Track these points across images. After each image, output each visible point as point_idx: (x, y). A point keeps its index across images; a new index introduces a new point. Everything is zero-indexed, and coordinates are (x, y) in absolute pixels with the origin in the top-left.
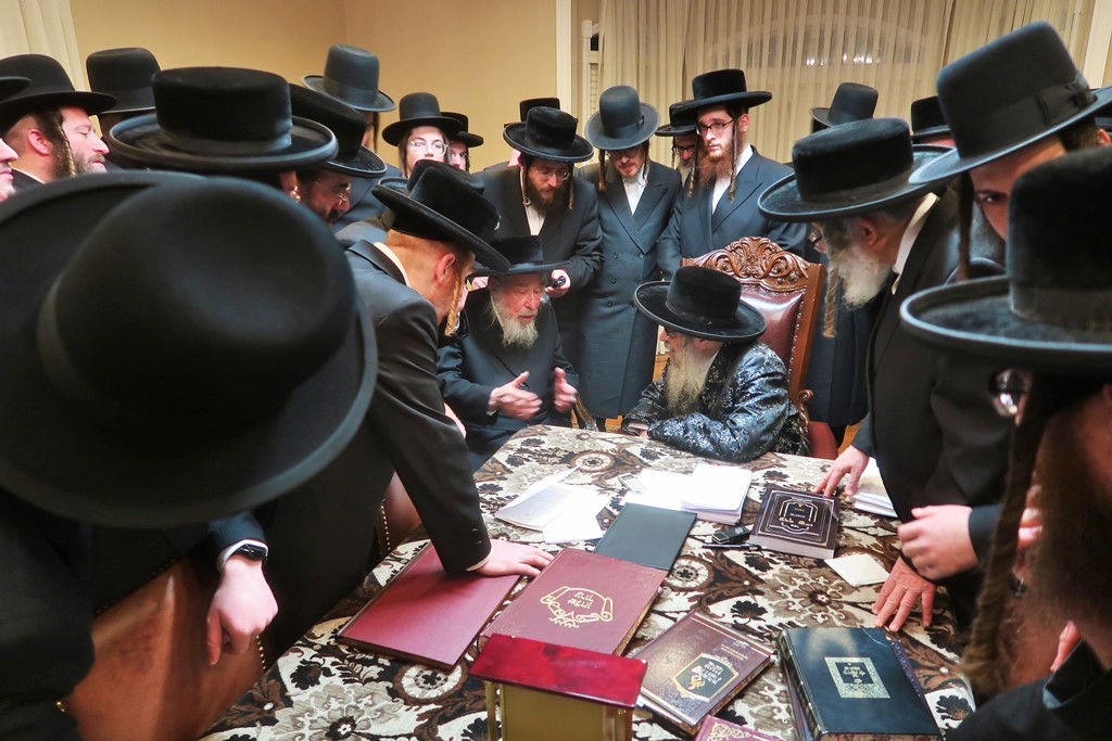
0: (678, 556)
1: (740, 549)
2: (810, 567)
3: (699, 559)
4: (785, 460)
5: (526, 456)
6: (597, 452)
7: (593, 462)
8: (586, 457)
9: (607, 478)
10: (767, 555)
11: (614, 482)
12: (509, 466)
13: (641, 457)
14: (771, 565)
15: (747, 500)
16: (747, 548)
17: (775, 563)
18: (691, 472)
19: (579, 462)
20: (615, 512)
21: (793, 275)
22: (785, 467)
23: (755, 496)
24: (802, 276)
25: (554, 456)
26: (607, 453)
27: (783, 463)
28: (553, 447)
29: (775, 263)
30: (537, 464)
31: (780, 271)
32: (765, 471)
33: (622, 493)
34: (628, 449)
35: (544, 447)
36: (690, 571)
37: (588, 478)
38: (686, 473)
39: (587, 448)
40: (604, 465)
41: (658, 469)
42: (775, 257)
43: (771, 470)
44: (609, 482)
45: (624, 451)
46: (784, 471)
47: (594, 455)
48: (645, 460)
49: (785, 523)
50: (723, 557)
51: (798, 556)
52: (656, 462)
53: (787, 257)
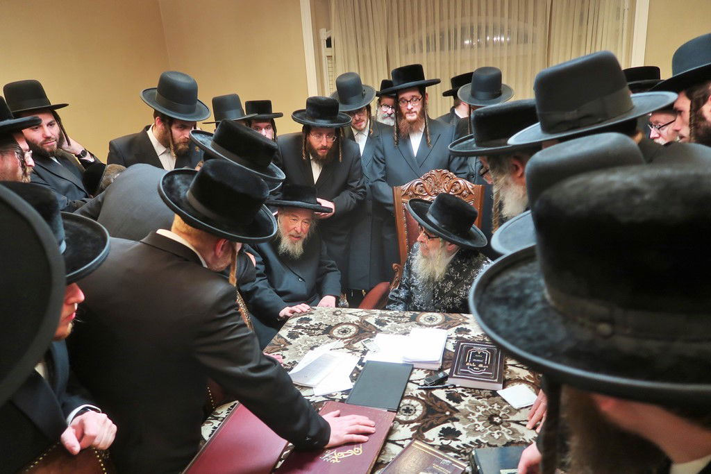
0: (403, 397)
1: (442, 388)
2: (488, 397)
3: (417, 398)
4: (468, 319)
5: (300, 331)
6: (346, 324)
7: (345, 332)
8: (339, 328)
9: (354, 343)
10: (459, 390)
11: (359, 345)
12: (289, 340)
13: (375, 325)
14: (463, 398)
15: (445, 350)
16: (447, 387)
17: (465, 396)
18: (409, 333)
19: (335, 332)
20: (361, 368)
21: (464, 193)
22: (468, 323)
23: (451, 348)
24: (470, 193)
25: (318, 329)
26: (353, 324)
27: (467, 321)
28: (318, 322)
29: (453, 186)
30: (308, 336)
31: (456, 191)
32: (456, 328)
33: (364, 353)
34: (367, 320)
35: (312, 323)
36: (411, 408)
37: (342, 344)
38: (405, 334)
39: (340, 321)
40: (352, 333)
41: (387, 332)
42: (452, 182)
43: (459, 327)
44: (355, 345)
45: (365, 321)
46: (468, 327)
47: (345, 326)
48: (378, 327)
49: (471, 367)
50: (432, 395)
51: (480, 389)
52: (385, 328)
53: (460, 181)
